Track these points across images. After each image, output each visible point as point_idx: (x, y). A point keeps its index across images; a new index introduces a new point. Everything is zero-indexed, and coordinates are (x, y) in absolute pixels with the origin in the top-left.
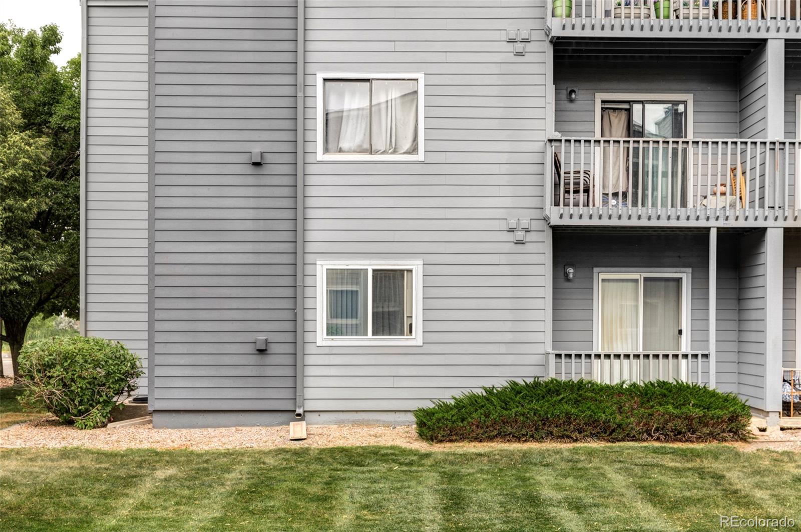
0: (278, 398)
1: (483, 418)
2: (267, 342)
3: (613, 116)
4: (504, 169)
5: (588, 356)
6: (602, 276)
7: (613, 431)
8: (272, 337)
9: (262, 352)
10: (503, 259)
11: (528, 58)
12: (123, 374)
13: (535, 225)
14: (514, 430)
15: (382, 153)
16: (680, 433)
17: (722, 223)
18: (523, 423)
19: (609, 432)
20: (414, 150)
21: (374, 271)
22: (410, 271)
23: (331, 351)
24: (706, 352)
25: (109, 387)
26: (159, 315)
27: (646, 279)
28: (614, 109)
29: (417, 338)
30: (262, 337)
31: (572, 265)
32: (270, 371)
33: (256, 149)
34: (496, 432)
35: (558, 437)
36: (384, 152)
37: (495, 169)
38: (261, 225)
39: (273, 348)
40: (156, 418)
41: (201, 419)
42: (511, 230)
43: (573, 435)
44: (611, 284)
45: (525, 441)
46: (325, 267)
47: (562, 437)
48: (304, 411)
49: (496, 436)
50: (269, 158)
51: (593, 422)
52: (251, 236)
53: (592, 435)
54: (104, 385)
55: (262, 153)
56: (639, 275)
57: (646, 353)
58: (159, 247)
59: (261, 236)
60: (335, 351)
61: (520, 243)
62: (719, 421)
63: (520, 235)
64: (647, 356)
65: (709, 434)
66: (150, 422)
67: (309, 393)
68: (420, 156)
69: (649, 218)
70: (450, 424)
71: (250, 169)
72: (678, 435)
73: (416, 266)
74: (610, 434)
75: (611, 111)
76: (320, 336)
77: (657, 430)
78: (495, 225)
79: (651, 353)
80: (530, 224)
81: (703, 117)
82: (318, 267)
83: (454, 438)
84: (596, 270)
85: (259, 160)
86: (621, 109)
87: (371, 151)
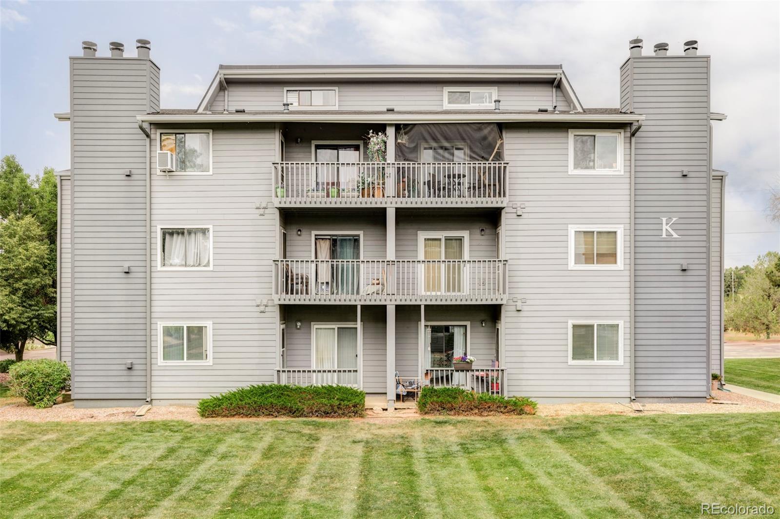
0: (137, 392)
1: (229, 405)
2: (132, 364)
3: (322, 242)
4: (255, 274)
5: (309, 371)
6: (316, 326)
7: (295, 412)
8: (135, 361)
9: (130, 369)
10: (254, 320)
11: (266, 217)
12: (62, 379)
13: (270, 303)
14: (244, 412)
15: (192, 266)
16: (328, 413)
17: (363, 303)
18: (249, 408)
19: (293, 412)
20: (208, 265)
21: (187, 327)
22: (206, 327)
23: (165, 369)
24: (355, 369)
25: (54, 387)
26: (77, 350)
27: (338, 328)
28: (323, 239)
29: (210, 361)
30: (129, 361)
31: (300, 321)
32: (134, 379)
33: (126, 265)
34: (235, 413)
35: (267, 415)
36: (194, 266)
37: (250, 274)
38: (129, 304)
39: (135, 367)
40: (75, 402)
41: (99, 402)
42: (258, 306)
43: (274, 414)
44: (322, 330)
45: (251, 417)
46: (162, 325)
47: (269, 415)
48: (152, 400)
49: (235, 415)
50: (133, 269)
51: (284, 408)
52: (124, 309)
53: (284, 414)
54: (52, 385)
55: (129, 267)
56: (335, 326)
57: (339, 369)
58: (77, 315)
59: (129, 309)
60: (167, 368)
61: (262, 312)
62: (348, 407)
63: (262, 308)
64: (340, 371)
65: (342, 414)
66: (73, 405)
67: (154, 390)
68: (211, 268)
69: (325, 300)
70: (211, 408)
71: (124, 275)
72: (327, 414)
73: (208, 324)
74: (293, 413)
75: (321, 240)
76: (160, 361)
77: (316, 411)
78: (250, 303)
79: (342, 369)
80: (268, 302)
81: (369, 243)
82: (159, 326)
83: (214, 415)
84: (312, 323)
85: (127, 271)
86: (326, 239)
87: (186, 265)
